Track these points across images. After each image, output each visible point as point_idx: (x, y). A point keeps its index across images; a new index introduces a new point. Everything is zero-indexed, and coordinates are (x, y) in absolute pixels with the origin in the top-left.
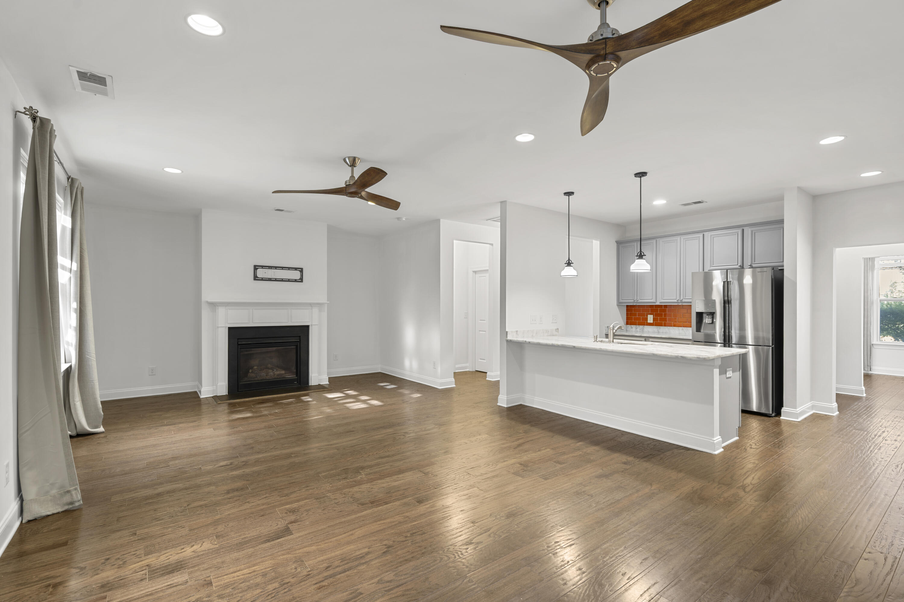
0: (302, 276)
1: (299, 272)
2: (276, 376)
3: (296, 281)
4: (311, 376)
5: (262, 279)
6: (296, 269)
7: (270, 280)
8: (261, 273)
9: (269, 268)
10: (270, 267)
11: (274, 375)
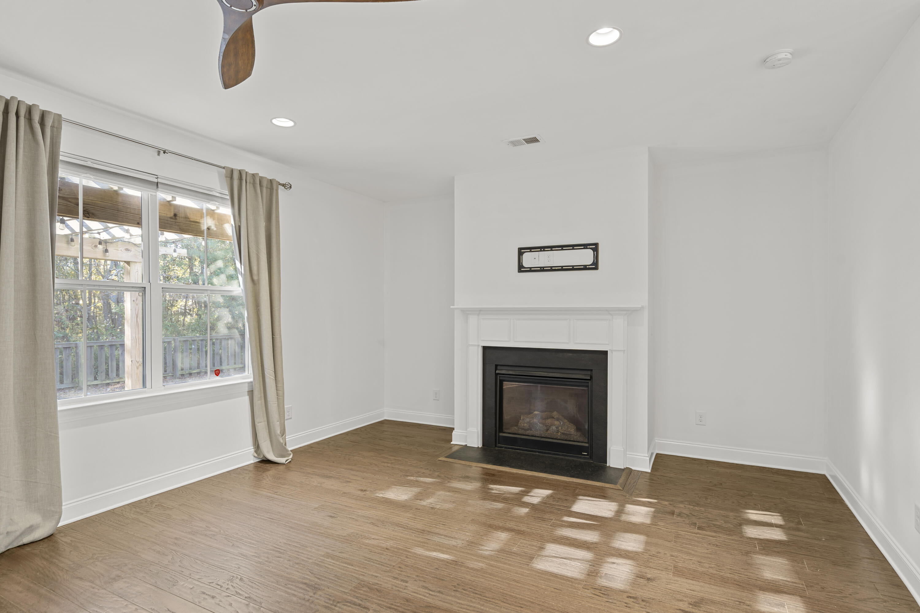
0: (596, 257)
1: (591, 252)
2: (559, 434)
3: (585, 268)
4: (610, 449)
5: (531, 270)
6: (585, 246)
7: (542, 269)
8: (529, 260)
9: (541, 251)
10: (542, 249)
11: (558, 431)
